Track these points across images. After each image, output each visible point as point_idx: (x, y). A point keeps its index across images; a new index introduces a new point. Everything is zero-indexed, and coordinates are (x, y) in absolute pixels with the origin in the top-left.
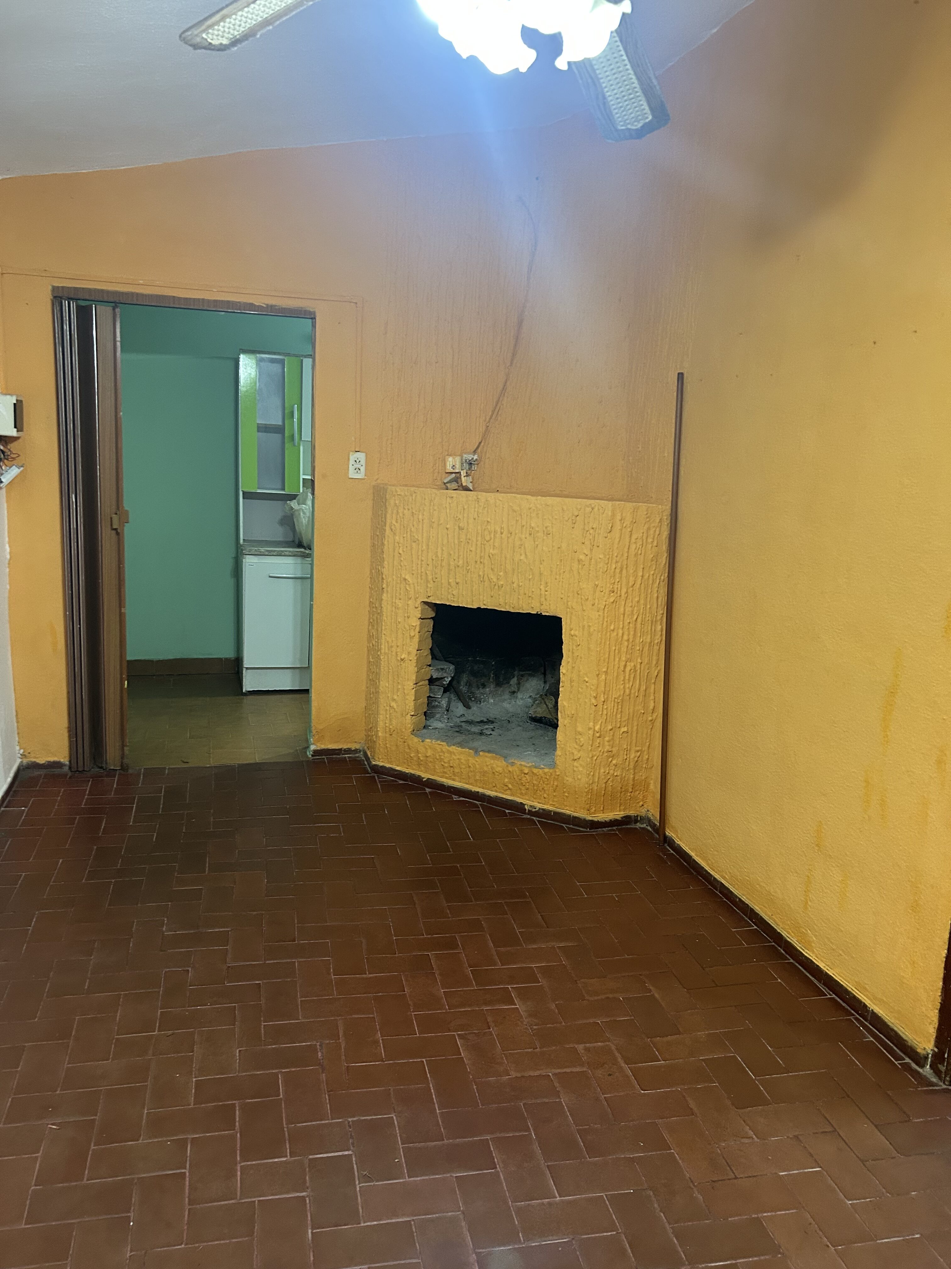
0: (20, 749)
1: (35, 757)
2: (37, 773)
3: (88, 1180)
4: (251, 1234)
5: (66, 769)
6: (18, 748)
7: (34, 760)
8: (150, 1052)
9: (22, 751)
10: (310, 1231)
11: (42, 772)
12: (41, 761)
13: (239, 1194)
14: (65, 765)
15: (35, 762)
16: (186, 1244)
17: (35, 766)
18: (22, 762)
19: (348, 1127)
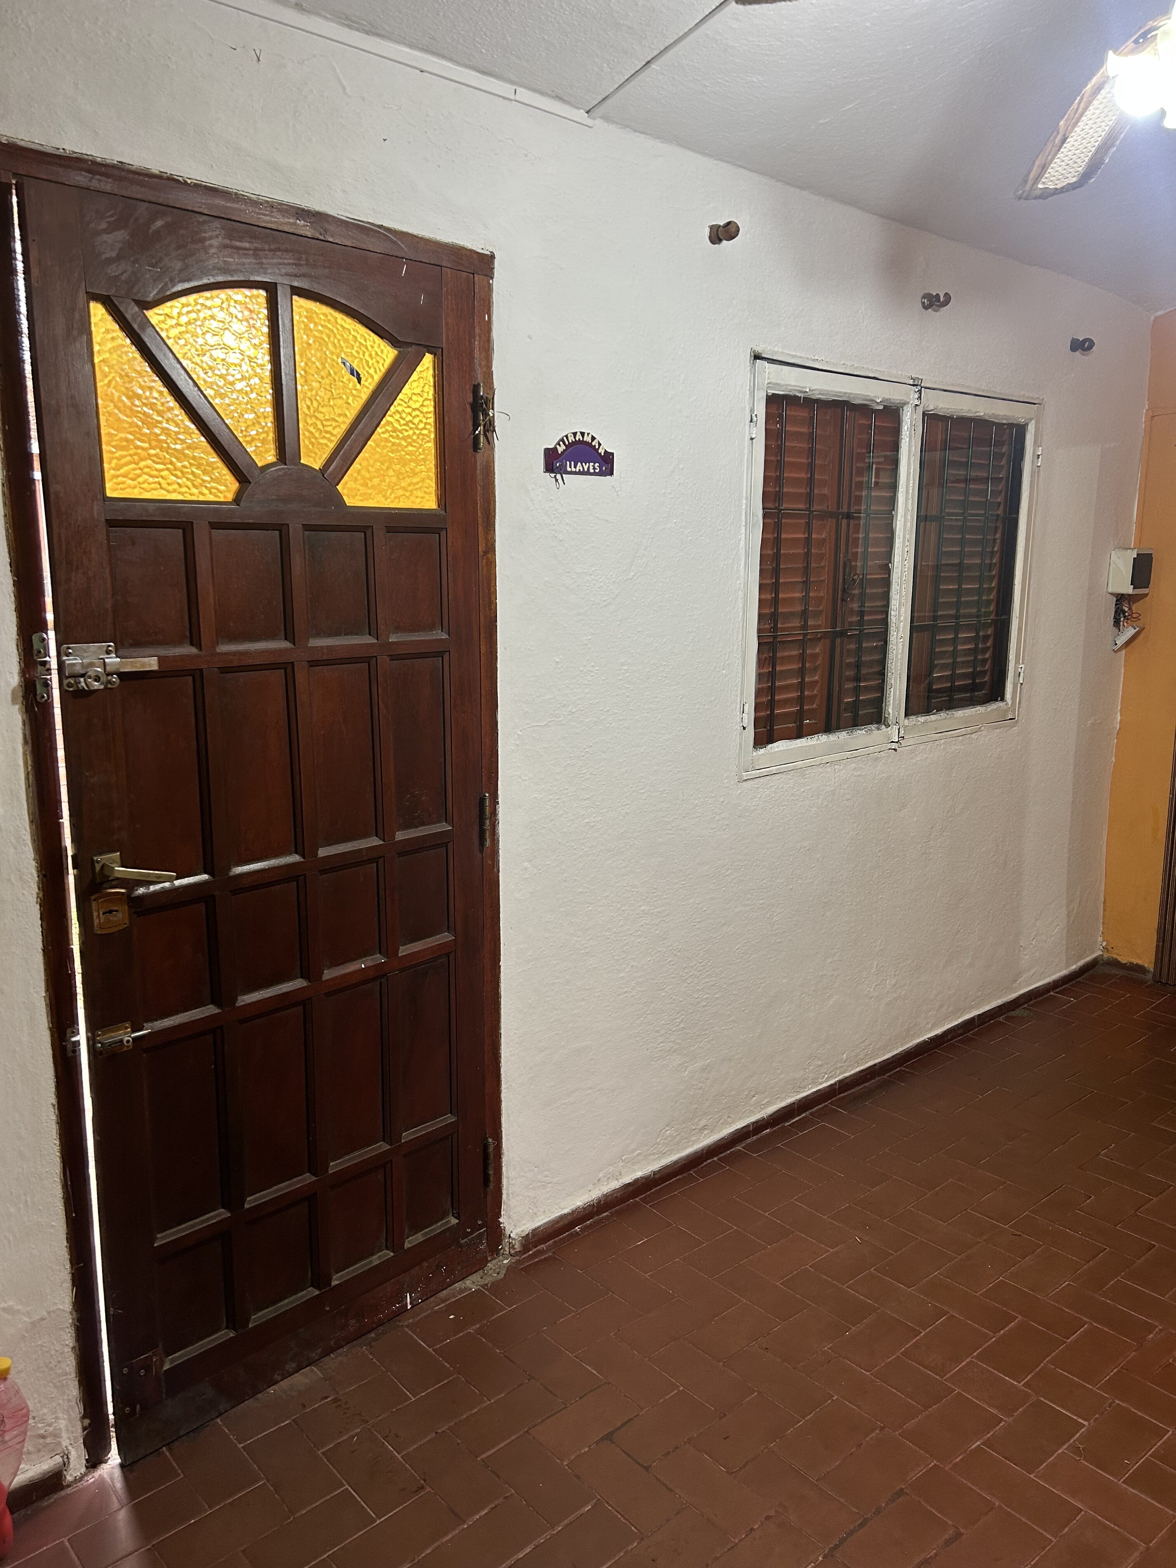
0: (1103, 941)
1: (1118, 955)
2: (1115, 971)
3: (847, 1287)
4: (926, 1407)
5: (1149, 977)
6: (1100, 939)
7: (1115, 956)
8: (985, 1237)
9: (1104, 944)
10: (978, 1443)
11: (1122, 972)
12: (1123, 960)
13: (948, 1376)
14: (1149, 972)
15: (1116, 959)
16: (871, 1374)
17: (1116, 964)
18: (1102, 955)
19: (1107, 1404)
